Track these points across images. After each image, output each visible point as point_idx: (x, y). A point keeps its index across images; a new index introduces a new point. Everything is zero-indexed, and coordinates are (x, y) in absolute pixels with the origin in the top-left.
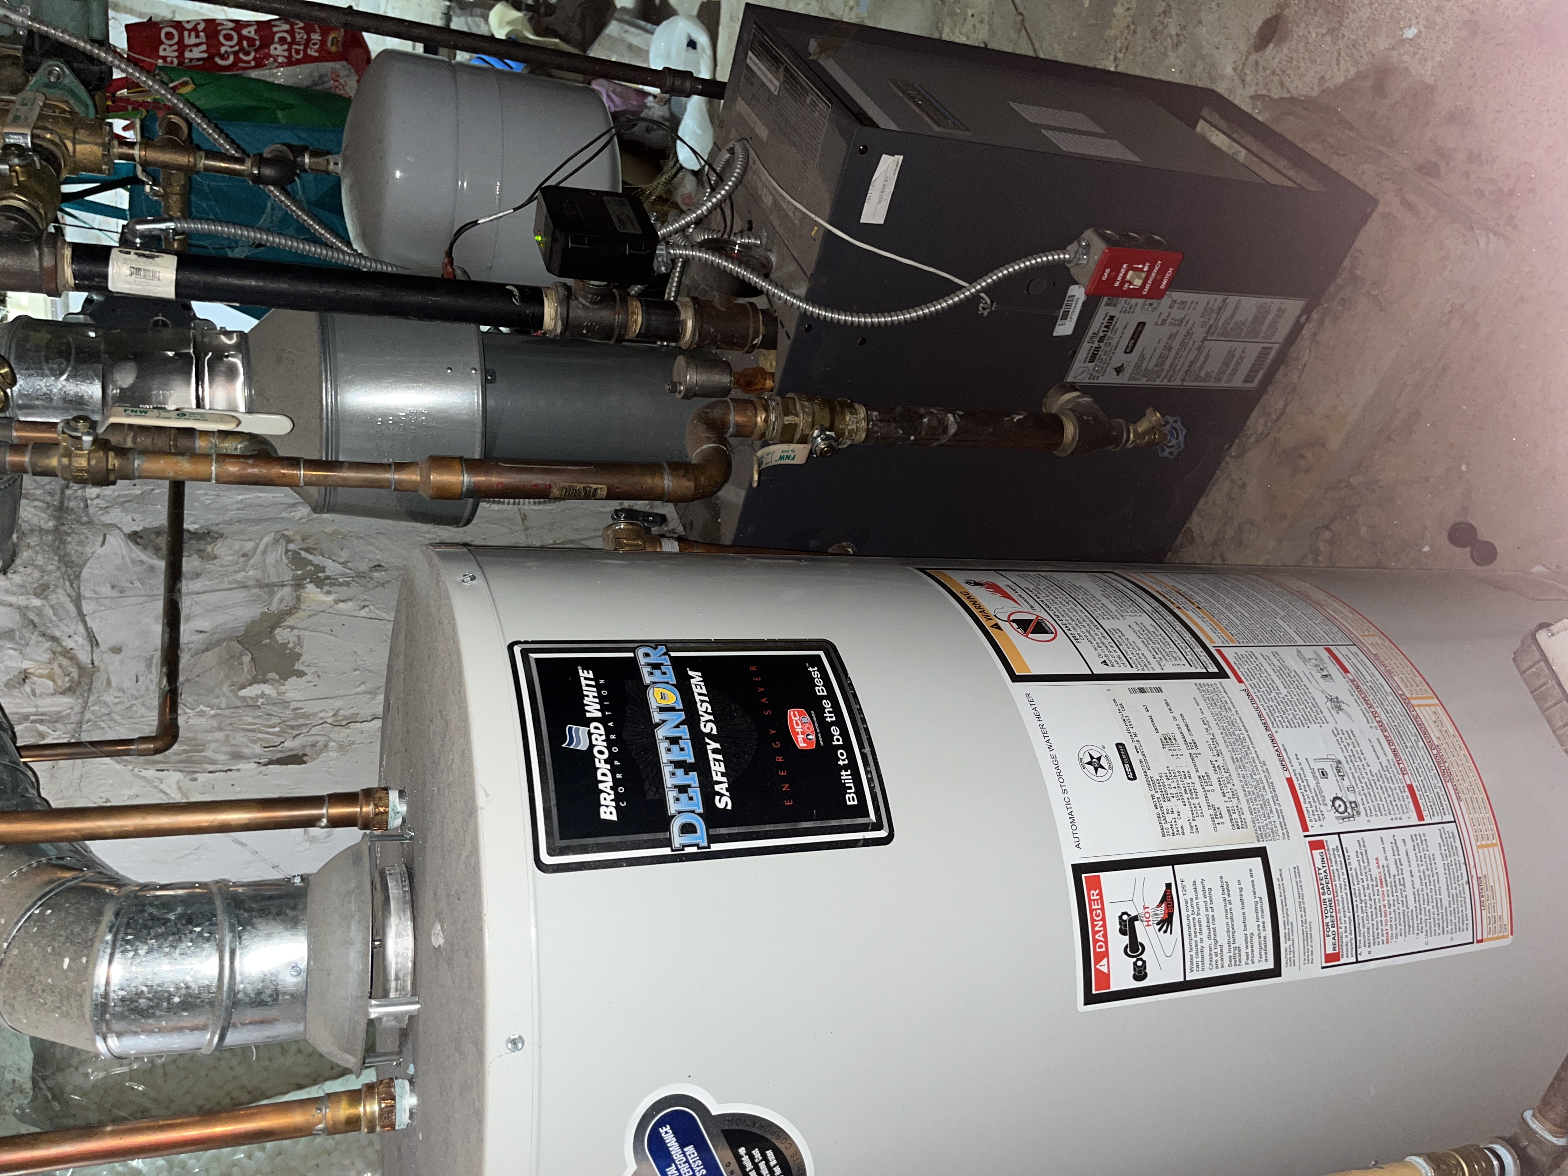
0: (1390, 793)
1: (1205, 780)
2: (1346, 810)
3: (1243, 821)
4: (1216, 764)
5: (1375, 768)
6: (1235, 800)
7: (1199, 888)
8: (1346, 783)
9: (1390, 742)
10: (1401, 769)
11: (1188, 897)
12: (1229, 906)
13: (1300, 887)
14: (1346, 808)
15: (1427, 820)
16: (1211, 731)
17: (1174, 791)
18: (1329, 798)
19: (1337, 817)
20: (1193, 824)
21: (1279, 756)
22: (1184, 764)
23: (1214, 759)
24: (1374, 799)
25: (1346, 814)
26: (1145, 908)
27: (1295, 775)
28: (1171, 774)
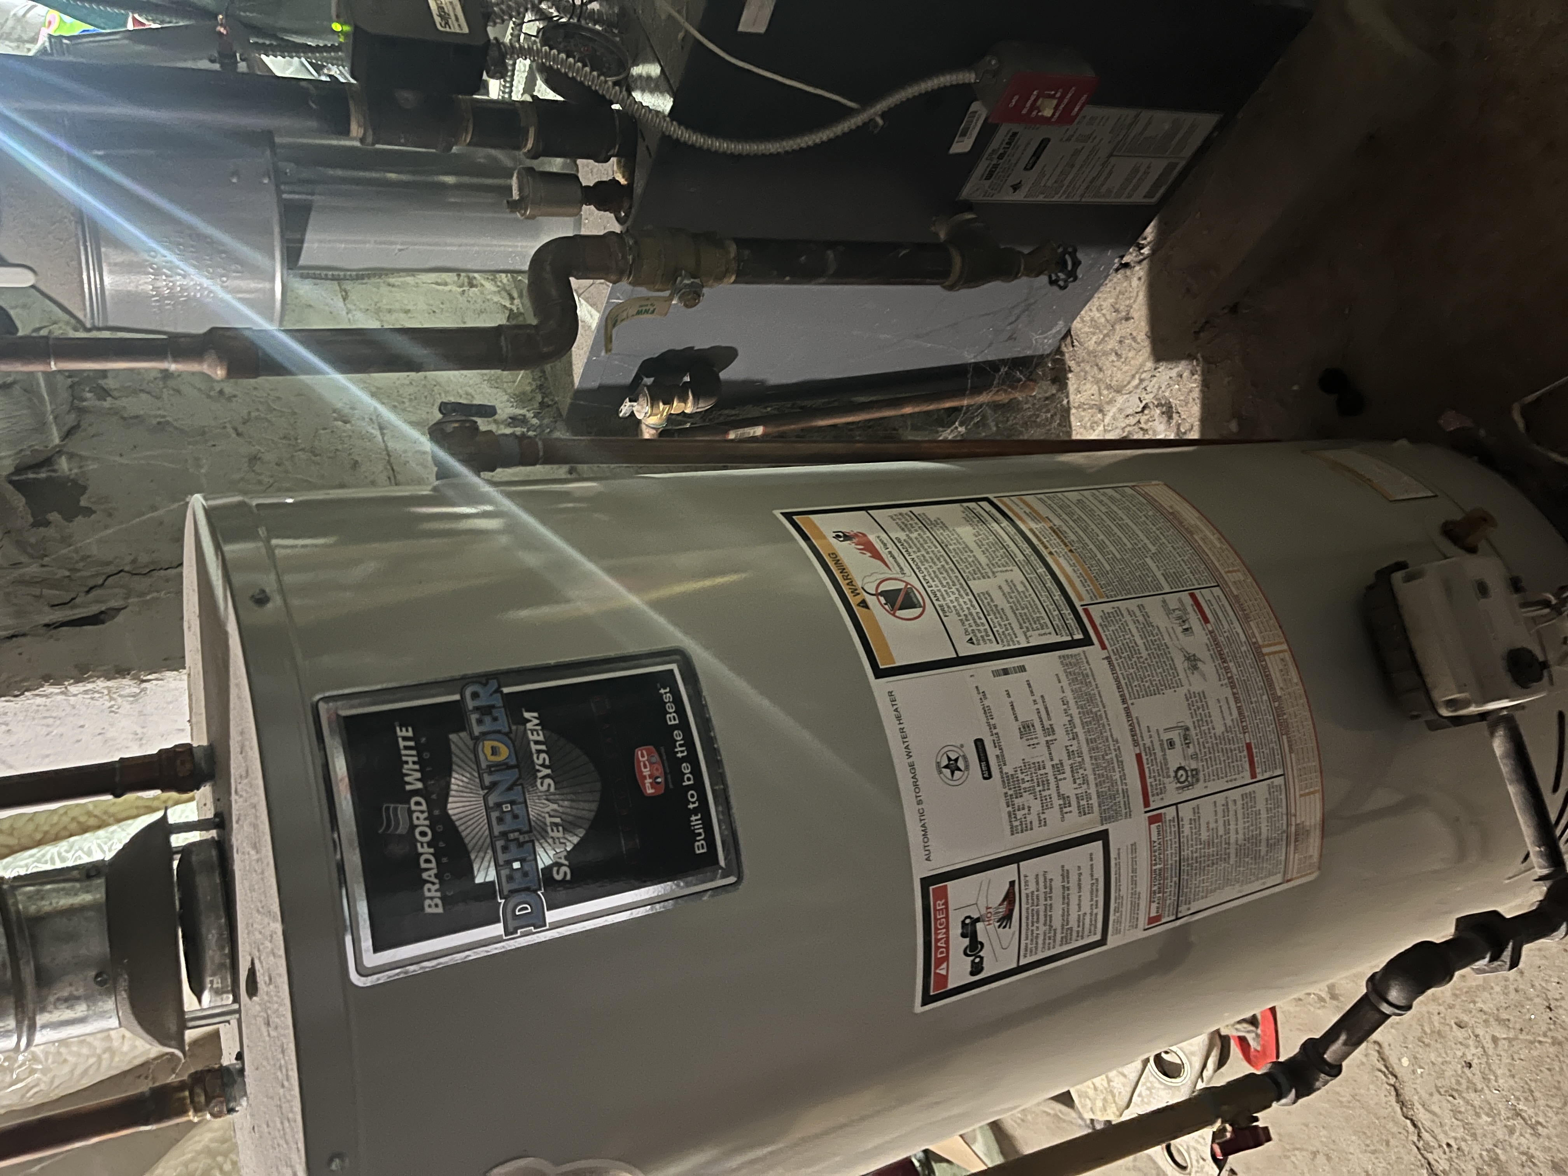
0: (1230, 754)
1: (1058, 768)
2: (1186, 780)
3: (1090, 807)
4: (1071, 749)
5: (1219, 729)
6: (1085, 786)
7: (1041, 879)
8: (1191, 751)
9: (1237, 700)
10: (1243, 727)
11: (1028, 891)
12: (1066, 892)
13: (1134, 861)
14: (1187, 776)
15: (1259, 777)
16: (1070, 712)
17: (1027, 785)
18: (1173, 766)
19: (1178, 788)
20: (1042, 816)
21: (1131, 730)
22: (1040, 754)
23: (1068, 743)
24: (1214, 763)
25: (1186, 783)
26: (988, 908)
27: (1145, 750)
28: (1026, 766)
